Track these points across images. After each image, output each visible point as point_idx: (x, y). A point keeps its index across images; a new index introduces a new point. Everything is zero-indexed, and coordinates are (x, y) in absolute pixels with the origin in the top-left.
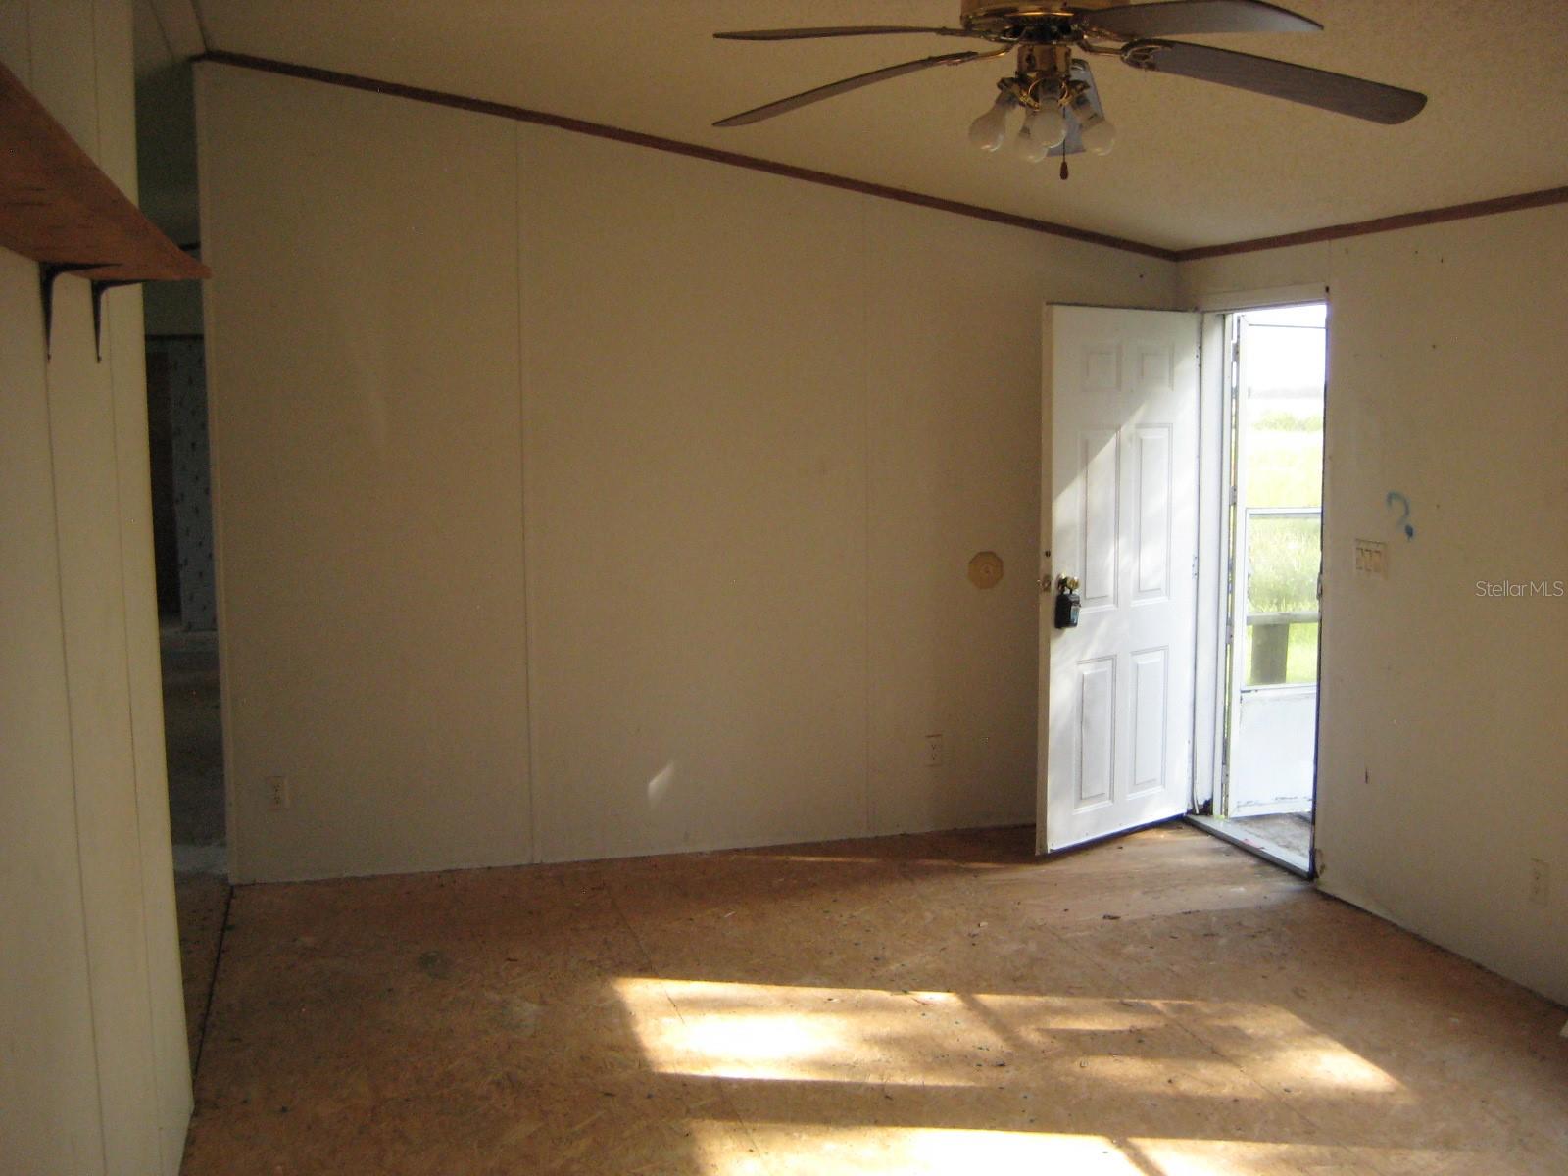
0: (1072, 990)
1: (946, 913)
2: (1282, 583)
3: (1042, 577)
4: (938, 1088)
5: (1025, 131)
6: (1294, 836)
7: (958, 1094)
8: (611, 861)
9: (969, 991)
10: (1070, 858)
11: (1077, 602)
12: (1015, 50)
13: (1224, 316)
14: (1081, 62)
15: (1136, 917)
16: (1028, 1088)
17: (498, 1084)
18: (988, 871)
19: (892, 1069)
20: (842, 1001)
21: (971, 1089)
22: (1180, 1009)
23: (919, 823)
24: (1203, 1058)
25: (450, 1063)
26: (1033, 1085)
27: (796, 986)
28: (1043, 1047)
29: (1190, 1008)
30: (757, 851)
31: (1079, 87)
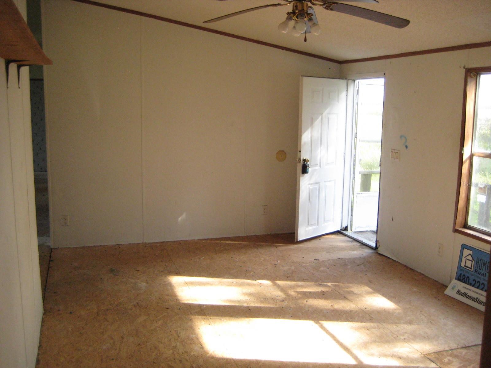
0: (304, 280)
1: (267, 258)
2: (372, 162)
3: (298, 158)
4: (264, 307)
5: (294, 27)
6: (371, 237)
7: (270, 309)
8: (167, 242)
9: (274, 280)
10: (305, 242)
11: (309, 166)
12: (292, 4)
13: (354, 81)
14: (311, 7)
15: (324, 260)
16: (291, 307)
17: (135, 306)
18: (280, 246)
19: (251, 302)
20: (236, 283)
21: (274, 308)
22: (336, 285)
23: (260, 232)
24: (342, 299)
25: (120, 300)
26: (292, 306)
27: (223, 278)
28: (295, 296)
29: (339, 285)
30: (211, 239)
31: (310, 15)
